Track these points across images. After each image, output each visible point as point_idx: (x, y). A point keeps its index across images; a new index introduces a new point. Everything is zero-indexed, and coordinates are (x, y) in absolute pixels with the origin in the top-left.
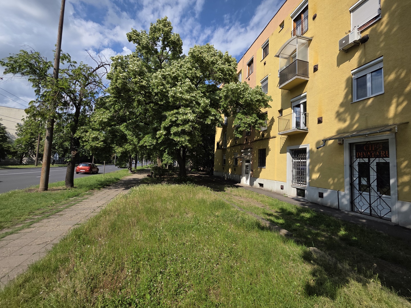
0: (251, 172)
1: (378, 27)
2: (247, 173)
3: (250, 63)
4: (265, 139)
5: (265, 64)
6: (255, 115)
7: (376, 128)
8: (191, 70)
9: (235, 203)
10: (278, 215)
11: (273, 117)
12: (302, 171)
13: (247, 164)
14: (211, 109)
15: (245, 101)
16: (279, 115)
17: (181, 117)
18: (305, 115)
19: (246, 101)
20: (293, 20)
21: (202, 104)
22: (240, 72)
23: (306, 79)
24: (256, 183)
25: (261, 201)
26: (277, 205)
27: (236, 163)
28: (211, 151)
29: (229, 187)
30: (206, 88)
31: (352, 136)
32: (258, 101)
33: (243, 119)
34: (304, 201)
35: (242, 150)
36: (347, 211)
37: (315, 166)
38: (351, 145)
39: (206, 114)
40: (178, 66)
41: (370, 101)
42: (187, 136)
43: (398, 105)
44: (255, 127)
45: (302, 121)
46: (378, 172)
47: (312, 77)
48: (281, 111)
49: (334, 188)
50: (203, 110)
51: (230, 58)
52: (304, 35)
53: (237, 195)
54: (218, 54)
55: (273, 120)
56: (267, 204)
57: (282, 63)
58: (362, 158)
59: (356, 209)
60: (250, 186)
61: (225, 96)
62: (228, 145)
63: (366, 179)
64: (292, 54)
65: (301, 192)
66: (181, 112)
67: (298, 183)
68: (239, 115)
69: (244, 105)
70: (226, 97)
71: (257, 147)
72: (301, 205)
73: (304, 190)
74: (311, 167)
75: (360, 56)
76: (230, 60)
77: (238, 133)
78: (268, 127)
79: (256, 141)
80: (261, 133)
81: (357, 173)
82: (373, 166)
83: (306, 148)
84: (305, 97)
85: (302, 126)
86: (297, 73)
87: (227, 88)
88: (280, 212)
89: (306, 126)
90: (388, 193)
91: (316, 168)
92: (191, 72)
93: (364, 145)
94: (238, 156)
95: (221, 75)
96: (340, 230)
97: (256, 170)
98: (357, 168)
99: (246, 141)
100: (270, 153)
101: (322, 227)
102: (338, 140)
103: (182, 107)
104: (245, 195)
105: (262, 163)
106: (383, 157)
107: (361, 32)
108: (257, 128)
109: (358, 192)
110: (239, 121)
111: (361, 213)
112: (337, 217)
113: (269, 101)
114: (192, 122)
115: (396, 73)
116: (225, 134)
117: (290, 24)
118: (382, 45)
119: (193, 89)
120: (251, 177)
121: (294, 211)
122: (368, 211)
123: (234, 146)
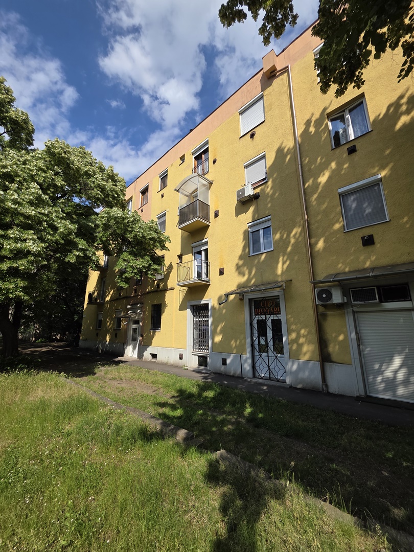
0: (140, 338)
1: (266, 188)
2: (134, 340)
3: (145, 191)
4: (161, 290)
5: (162, 196)
6: (147, 258)
7: (269, 284)
8: (45, 172)
9: (109, 394)
10: (174, 403)
11: (171, 263)
12: (204, 332)
13: (134, 326)
14: (77, 240)
15: (134, 236)
16: (178, 261)
17: (9, 244)
18: (207, 264)
19: (136, 236)
20: (194, 157)
21: (62, 230)
22: (131, 199)
23: (208, 223)
24: (147, 355)
25: (152, 383)
26: (174, 384)
27: (119, 325)
28: (78, 307)
29: (103, 365)
30: (74, 208)
31: (252, 291)
32: (152, 239)
33: (131, 261)
34: (207, 372)
35: (129, 305)
36: (249, 378)
37: (218, 326)
38: (250, 300)
39: (68, 245)
40: (19, 160)
41: (263, 256)
42: (22, 280)
43: (283, 264)
44: (148, 274)
45: (204, 270)
46: (273, 330)
47: (213, 222)
48: (180, 257)
49: (236, 352)
50: (63, 239)
51: (117, 175)
52: (205, 176)
53: (114, 379)
54: (97, 165)
55: (171, 267)
56: (160, 386)
57: (182, 201)
58: (260, 315)
59: (257, 375)
60: (138, 360)
61: (105, 225)
62: (108, 299)
63: (264, 338)
64: (193, 193)
65: (203, 361)
66: (12, 236)
67: (200, 349)
68: (125, 255)
69: (133, 241)
70: (106, 227)
71: (150, 302)
72: (203, 379)
73: (206, 358)
74: (213, 327)
75: (253, 211)
76: (116, 178)
77: (122, 281)
78: (165, 276)
79: (149, 293)
80: (156, 282)
81: (257, 332)
82: (269, 323)
83: (208, 304)
84: (206, 243)
85: (204, 276)
86: (198, 215)
87: (108, 213)
88: (177, 397)
89: (207, 277)
90: (281, 352)
91: (219, 328)
92: (43, 175)
93: (261, 301)
94: (122, 314)
95: (99, 194)
96: (246, 408)
97: (147, 335)
98: (256, 326)
99: (135, 292)
100: (166, 310)
101: (228, 408)
102: (238, 295)
103: (15, 227)
104: (130, 375)
105: (156, 324)
106: (276, 314)
107: (254, 189)
108: (150, 276)
109: (258, 354)
110: (124, 263)
111: (262, 378)
112: (241, 389)
113: (167, 242)
114: (35, 255)
115: (280, 233)
116: (104, 281)
117: (191, 161)
118: (269, 205)
119: (44, 201)
120: (140, 344)
121: (195, 390)
122: (267, 375)
123: (117, 299)
